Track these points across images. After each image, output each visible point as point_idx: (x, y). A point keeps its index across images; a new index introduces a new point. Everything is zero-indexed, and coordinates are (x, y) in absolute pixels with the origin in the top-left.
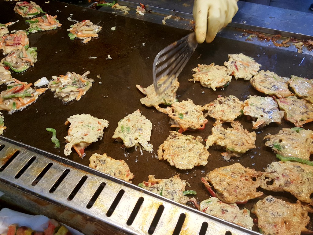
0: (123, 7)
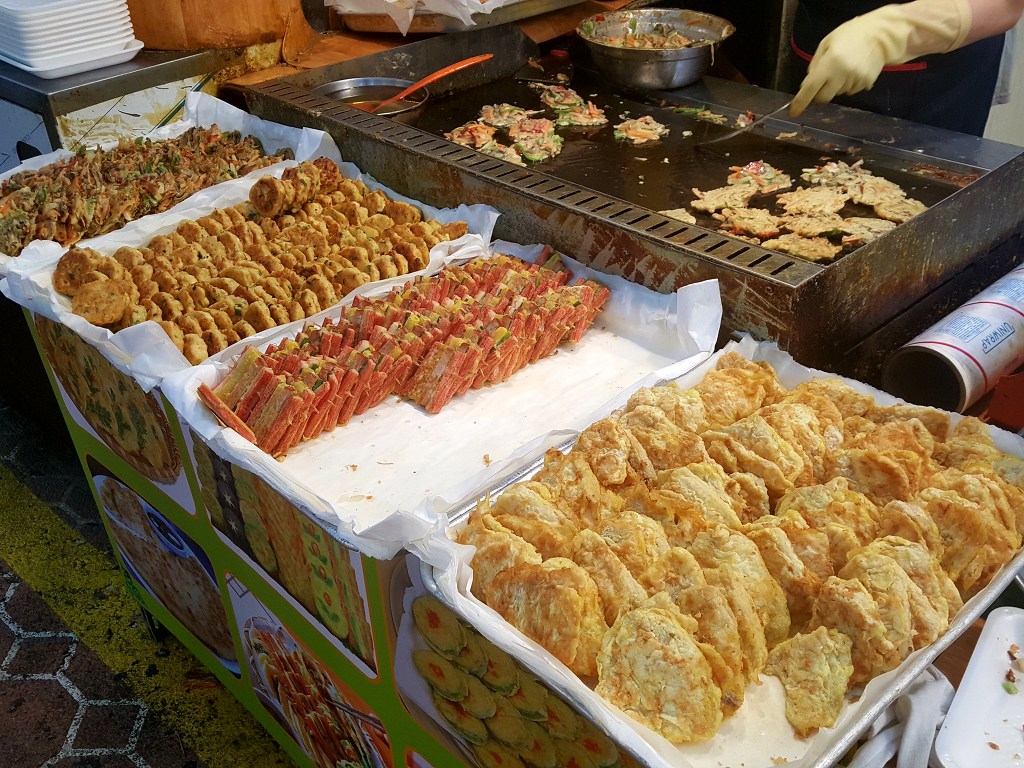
0: (717, 116)
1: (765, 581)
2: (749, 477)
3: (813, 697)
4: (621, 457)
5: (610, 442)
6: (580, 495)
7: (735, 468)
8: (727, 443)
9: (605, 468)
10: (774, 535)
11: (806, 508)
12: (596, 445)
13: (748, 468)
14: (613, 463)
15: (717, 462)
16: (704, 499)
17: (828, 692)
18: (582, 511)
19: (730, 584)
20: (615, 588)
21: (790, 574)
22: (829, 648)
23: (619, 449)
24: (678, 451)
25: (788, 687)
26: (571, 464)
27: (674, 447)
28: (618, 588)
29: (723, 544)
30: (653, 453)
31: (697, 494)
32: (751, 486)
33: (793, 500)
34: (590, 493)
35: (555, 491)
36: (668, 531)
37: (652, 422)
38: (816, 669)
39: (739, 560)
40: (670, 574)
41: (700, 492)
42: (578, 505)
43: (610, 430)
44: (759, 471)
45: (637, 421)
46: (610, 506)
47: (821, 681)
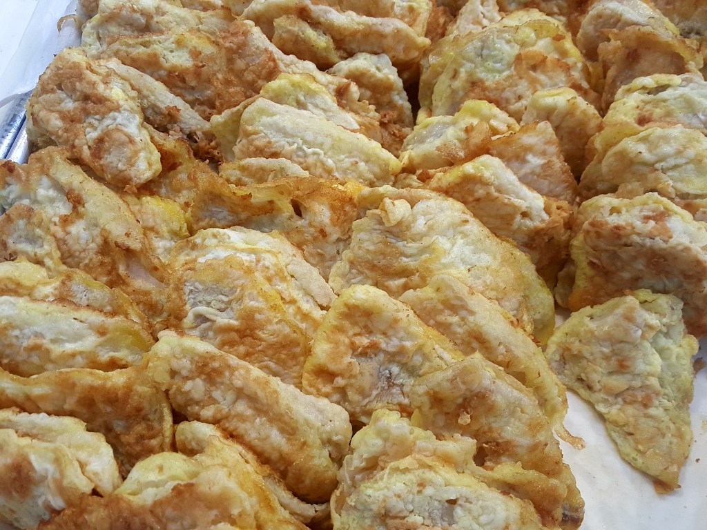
1: (504, 261)
2: (362, 62)
3: (652, 411)
4: (132, 125)
5: (93, 103)
6: (99, 240)
7: (334, 56)
8: (303, 14)
9: (113, 160)
10: (487, 174)
11: (482, 81)
12: (70, 120)
13: (354, 46)
14: (123, 144)
15: (301, 57)
16: (321, 146)
17: (669, 391)
18: (122, 270)
19: (464, 307)
20: (282, 431)
21: (528, 222)
22: (651, 327)
23: (117, 109)
24: (221, 63)
25: (601, 408)
26: (45, 180)
27: (211, 58)
28: (289, 429)
29: (408, 228)
30: (175, 80)
31: (305, 142)
32: (373, 76)
33: (455, 75)
34: (117, 231)
35: (49, 255)
36: (296, 238)
37: (143, 21)
38: (641, 367)
39: (447, 245)
40: (357, 340)
41: (309, 136)
42: (107, 260)
43: (80, 77)
44: (372, 43)
45: (114, 29)
46: (164, 229)
47: (654, 381)
